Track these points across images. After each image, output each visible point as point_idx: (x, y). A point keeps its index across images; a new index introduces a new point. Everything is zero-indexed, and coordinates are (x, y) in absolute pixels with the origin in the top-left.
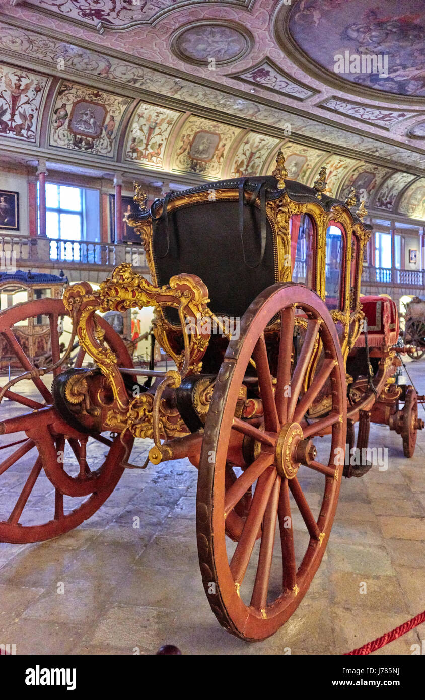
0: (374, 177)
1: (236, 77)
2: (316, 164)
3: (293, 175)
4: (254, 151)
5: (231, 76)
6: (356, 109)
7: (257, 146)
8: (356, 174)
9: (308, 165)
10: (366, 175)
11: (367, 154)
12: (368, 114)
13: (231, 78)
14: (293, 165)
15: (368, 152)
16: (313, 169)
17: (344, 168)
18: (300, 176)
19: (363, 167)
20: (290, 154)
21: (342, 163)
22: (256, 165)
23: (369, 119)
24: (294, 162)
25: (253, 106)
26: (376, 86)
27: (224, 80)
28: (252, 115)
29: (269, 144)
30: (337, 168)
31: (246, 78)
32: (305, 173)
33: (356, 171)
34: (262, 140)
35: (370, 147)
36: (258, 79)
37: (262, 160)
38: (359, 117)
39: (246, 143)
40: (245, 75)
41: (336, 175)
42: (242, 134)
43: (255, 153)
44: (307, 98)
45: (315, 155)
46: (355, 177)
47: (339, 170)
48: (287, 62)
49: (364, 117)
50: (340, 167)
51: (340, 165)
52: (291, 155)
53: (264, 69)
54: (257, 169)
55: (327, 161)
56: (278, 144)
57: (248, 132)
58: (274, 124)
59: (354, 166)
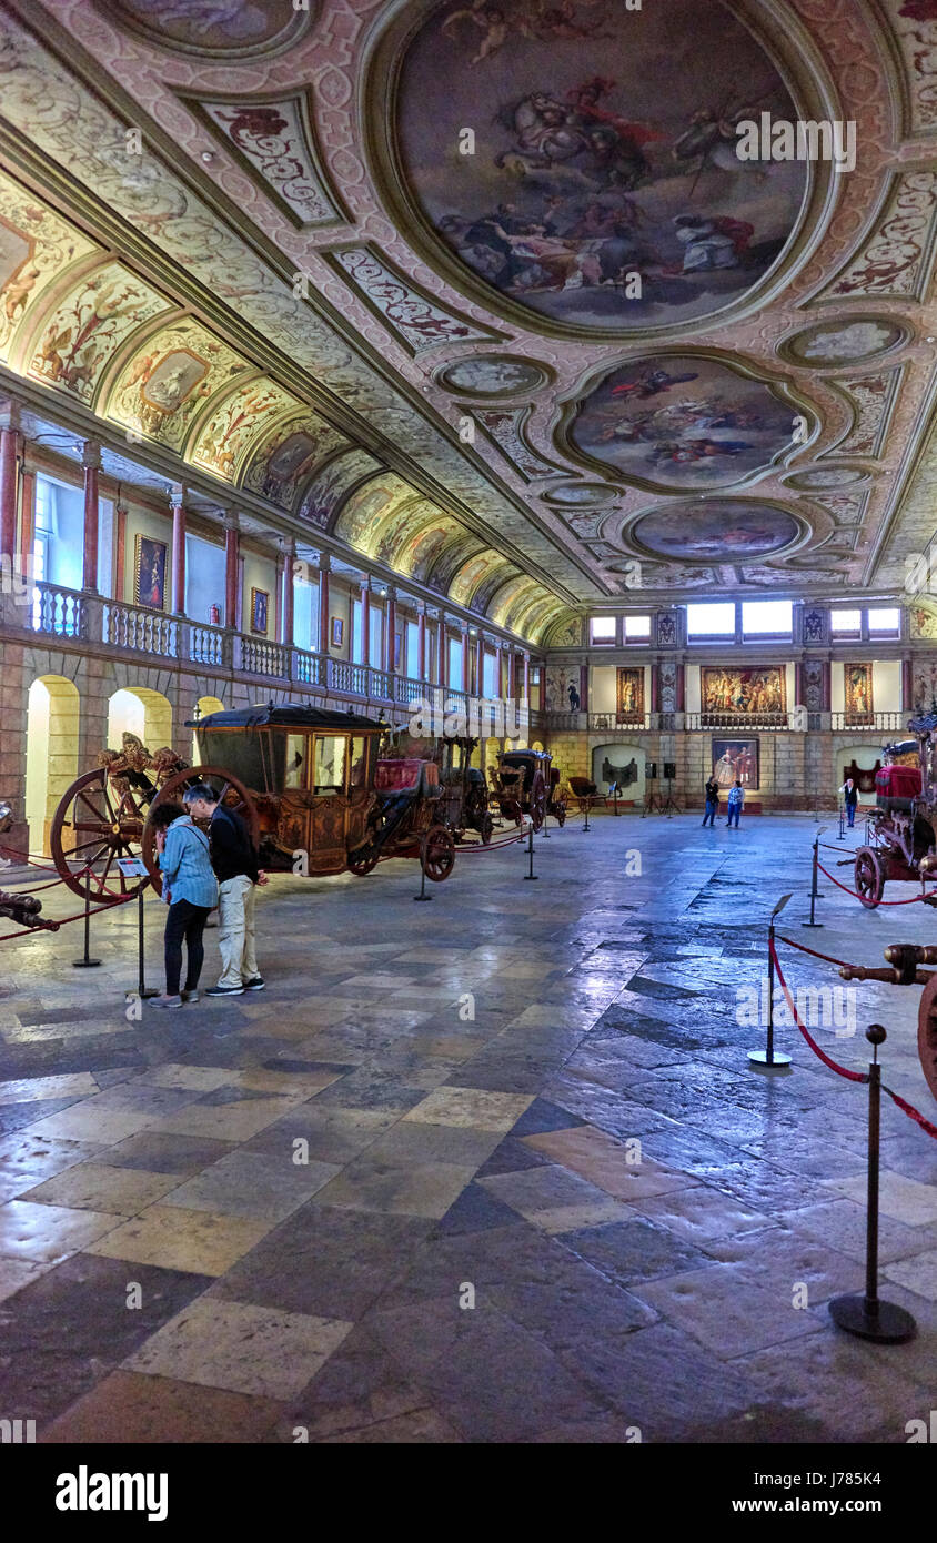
0: (315, 448)
1: (193, 102)
2: (222, 388)
3: (169, 402)
4: (102, 313)
5: (186, 95)
6: (389, 289)
7: (114, 305)
8: (286, 432)
9: (204, 386)
10: (303, 439)
11: (331, 394)
12: (406, 309)
13: (181, 98)
14: (175, 376)
15: (335, 391)
16: (212, 398)
17: (271, 413)
18: (181, 409)
19: (304, 421)
20: (178, 347)
21: (271, 400)
22: (97, 352)
23: (397, 320)
24: (180, 370)
25: (175, 196)
26: (468, 253)
27: (155, 98)
28: (155, 221)
29: (143, 309)
30: (256, 411)
31: (215, 118)
32: (194, 403)
33: (289, 427)
34: (131, 292)
35: (349, 380)
36: (243, 133)
37: (112, 344)
38: (382, 306)
39: (93, 287)
40: (218, 108)
41: (249, 426)
42: (94, 260)
43: (103, 320)
44: (313, 226)
45: (228, 368)
46: (282, 439)
47: (259, 416)
48: (343, 121)
49: (392, 311)
50: (262, 409)
51: (265, 403)
52: (179, 351)
53: (276, 114)
54: (95, 363)
55: (245, 389)
56: (163, 314)
57: (109, 261)
58: (191, 261)
59: (291, 414)
